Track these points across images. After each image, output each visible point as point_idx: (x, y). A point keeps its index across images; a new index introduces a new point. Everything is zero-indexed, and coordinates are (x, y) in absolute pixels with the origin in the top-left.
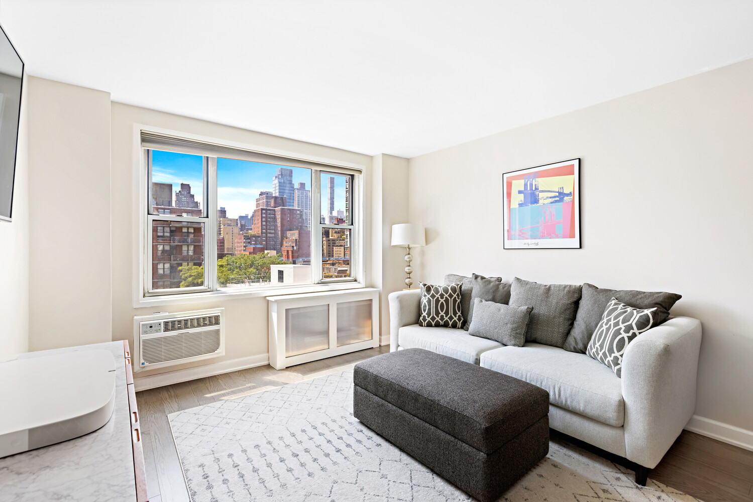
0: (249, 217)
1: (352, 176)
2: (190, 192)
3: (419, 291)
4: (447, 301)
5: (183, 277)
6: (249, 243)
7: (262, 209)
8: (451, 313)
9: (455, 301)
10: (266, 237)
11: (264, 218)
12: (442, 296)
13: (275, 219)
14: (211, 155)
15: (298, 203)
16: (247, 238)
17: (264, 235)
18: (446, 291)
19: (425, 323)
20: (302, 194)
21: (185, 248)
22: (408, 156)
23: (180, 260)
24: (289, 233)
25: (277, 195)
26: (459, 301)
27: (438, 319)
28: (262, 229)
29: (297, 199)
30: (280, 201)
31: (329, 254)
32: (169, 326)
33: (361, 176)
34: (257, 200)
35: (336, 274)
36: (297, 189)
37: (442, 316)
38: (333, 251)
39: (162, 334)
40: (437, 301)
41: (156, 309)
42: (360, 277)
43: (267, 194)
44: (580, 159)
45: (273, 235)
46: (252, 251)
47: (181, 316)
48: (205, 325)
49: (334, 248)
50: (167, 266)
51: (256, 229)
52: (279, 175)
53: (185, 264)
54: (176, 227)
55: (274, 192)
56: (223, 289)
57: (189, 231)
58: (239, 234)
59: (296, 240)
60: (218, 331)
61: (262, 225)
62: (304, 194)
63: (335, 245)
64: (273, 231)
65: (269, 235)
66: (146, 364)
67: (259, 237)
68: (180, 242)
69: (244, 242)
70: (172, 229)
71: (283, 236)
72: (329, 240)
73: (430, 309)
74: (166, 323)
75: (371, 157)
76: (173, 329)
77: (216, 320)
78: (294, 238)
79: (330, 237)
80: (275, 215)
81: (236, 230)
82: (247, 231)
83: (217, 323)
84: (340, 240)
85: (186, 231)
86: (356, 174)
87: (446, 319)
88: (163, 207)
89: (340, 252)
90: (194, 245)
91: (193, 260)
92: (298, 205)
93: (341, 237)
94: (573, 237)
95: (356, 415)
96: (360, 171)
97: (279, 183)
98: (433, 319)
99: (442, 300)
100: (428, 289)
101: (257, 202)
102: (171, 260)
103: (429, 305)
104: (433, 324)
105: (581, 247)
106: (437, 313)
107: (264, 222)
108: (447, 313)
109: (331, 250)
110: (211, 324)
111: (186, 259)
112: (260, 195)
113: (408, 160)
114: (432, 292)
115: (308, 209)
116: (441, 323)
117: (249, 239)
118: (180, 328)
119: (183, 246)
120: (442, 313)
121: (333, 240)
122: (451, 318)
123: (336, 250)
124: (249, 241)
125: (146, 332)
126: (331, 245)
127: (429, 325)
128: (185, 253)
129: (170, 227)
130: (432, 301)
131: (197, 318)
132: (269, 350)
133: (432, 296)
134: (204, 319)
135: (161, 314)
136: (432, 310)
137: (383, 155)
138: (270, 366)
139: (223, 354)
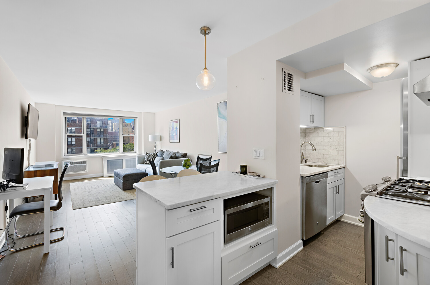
1: (135, 119)
12: (150, 156)
14: (84, 117)
18: (154, 154)
19: (145, 163)
41: (68, 159)
42: (137, 152)
44: (179, 120)
47: (74, 161)
48: (82, 163)
56: (89, 154)
60: (85, 166)
74: (70, 163)
75: (141, 113)
76: (73, 164)
77: (85, 162)
86: (136, 119)
94: (178, 140)
95: (114, 182)
96: (137, 118)
98: (147, 162)
100: (147, 154)
105: (179, 142)
110: (83, 163)
113: (154, 113)
118: (74, 164)
127: (146, 164)
130: (147, 157)
131: (80, 162)
132: (103, 172)
133: (147, 156)
134: (81, 162)
135: (69, 160)
136: (147, 160)
137: (144, 112)
138: (103, 177)
139: (87, 172)
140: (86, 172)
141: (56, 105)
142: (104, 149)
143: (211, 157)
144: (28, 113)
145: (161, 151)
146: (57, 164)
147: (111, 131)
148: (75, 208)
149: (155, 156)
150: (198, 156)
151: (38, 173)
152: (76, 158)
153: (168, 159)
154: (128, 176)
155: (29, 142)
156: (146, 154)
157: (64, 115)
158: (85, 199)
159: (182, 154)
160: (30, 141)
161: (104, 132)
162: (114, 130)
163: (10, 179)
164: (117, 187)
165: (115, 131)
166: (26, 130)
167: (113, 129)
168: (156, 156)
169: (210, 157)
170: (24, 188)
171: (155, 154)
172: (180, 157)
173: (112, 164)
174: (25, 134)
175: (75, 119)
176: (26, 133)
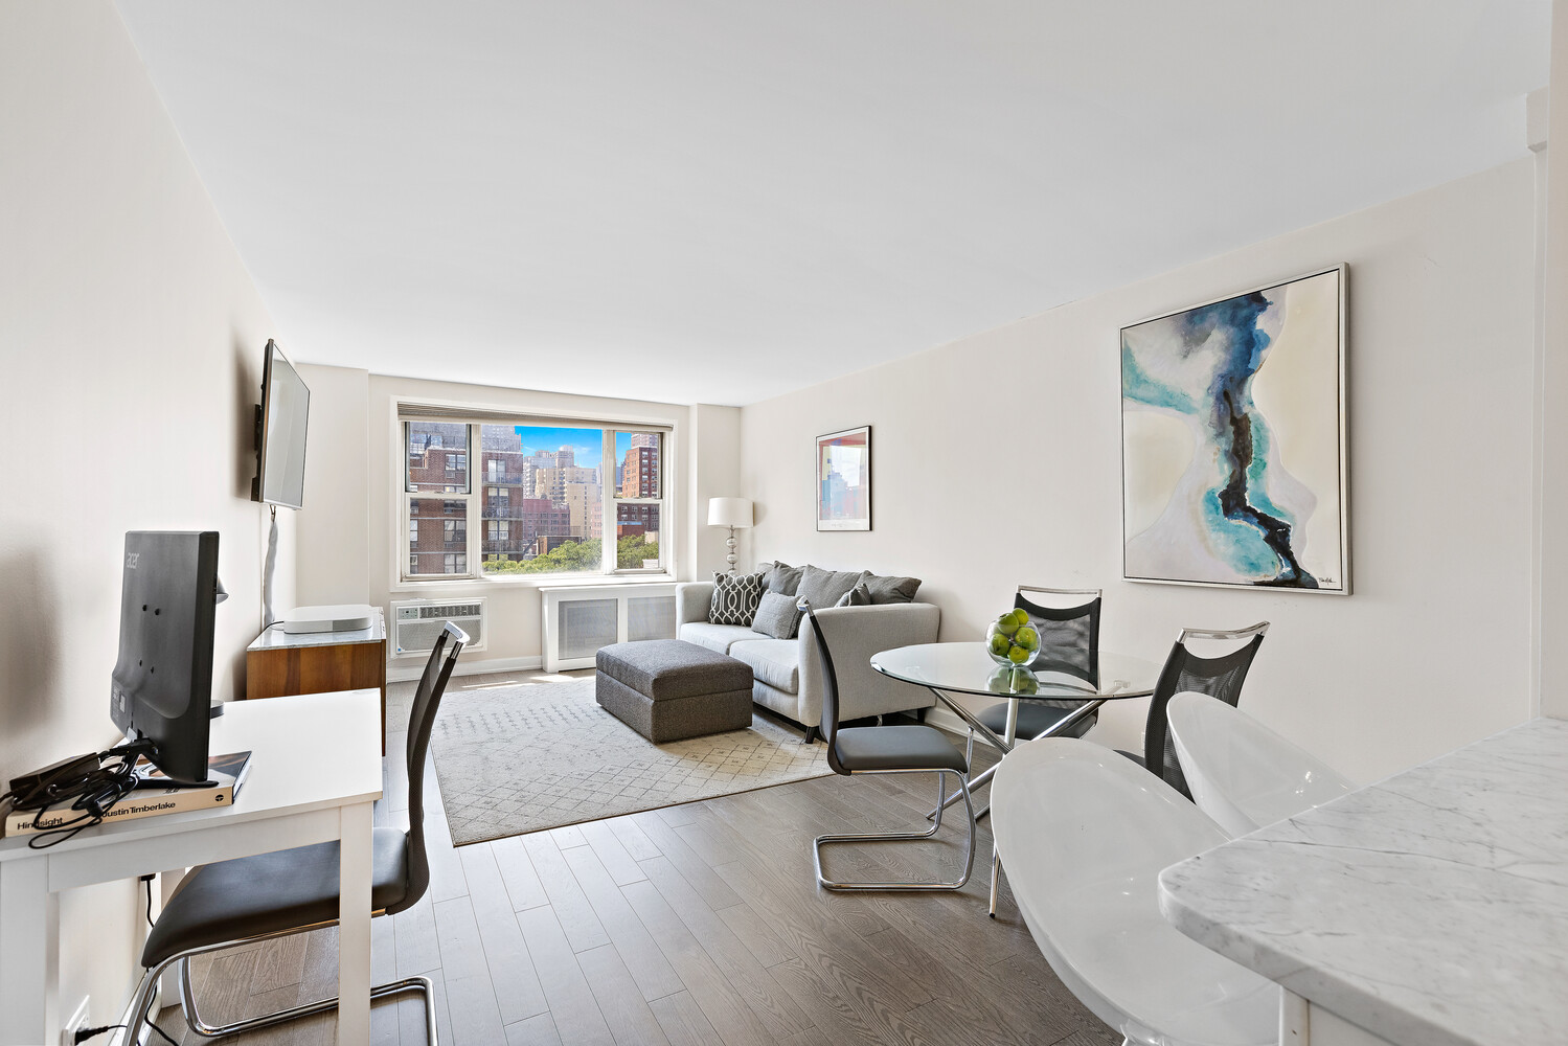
1: (662, 434)
3: (711, 583)
4: (739, 593)
8: (743, 607)
9: (749, 593)
12: (734, 587)
14: (473, 422)
18: (740, 582)
19: (713, 620)
22: (738, 405)
26: (754, 594)
27: (727, 614)
32: (427, 612)
33: (672, 433)
37: (732, 611)
39: (418, 620)
40: (728, 593)
41: (413, 594)
42: (670, 569)
44: (870, 427)
47: (439, 603)
48: (464, 614)
56: (488, 577)
60: (478, 622)
66: (403, 651)
73: (718, 603)
74: (423, 610)
75: (688, 407)
76: (430, 616)
77: (475, 609)
83: (477, 613)
85: (496, 494)
86: (667, 433)
87: (737, 614)
96: (670, 428)
98: (722, 614)
99: (733, 593)
100: (720, 579)
103: (719, 599)
104: (723, 620)
105: (871, 529)
106: (727, 608)
108: (738, 608)
110: (471, 613)
113: (739, 409)
114: (724, 582)
116: (733, 620)
118: (437, 616)
120: (732, 608)
122: (743, 614)
125: (402, 617)
127: (718, 622)
130: (723, 593)
131: (456, 607)
132: (542, 651)
133: (723, 588)
134: (463, 607)
135: (419, 600)
136: (722, 604)
137: (701, 405)
138: (541, 670)
139: (485, 649)
140: (482, 650)
141: (370, 375)
142: (510, 557)
143: (1099, 600)
144: (264, 387)
145: (783, 566)
146: (378, 614)
147: (531, 498)
148: (464, 839)
149: (755, 587)
150: (1019, 595)
151: (305, 666)
152: (444, 590)
153: (838, 607)
154: (675, 678)
155: (270, 521)
156: (715, 578)
157: (399, 414)
158: (498, 784)
159: (898, 584)
160: (274, 514)
161: (510, 498)
162: (538, 495)
163: (140, 734)
164: (616, 721)
165: (544, 496)
166: (255, 462)
167: (537, 491)
168: (759, 589)
169: (1088, 600)
170: (219, 798)
171: (756, 581)
172: (889, 595)
173: (577, 618)
174: (251, 484)
175: (418, 455)
176: (255, 475)
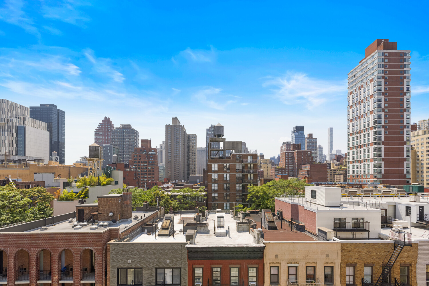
0: (276, 158)
2: (245, 147)
5: (249, 192)
6: (278, 173)
7: (285, 152)
10: (288, 169)
11: (287, 157)
13: (293, 158)
15: (308, 147)
16: (276, 170)
17: (287, 168)
20: (310, 141)
21: (249, 175)
23: (247, 182)
24: (303, 167)
25: (294, 143)
28: (285, 165)
29: (307, 144)
30: (297, 146)
31: (331, 180)
34: (281, 147)
35: (347, 194)
36: (307, 138)
38: (334, 178)
43: (287, 143)
45: (292, 168)
46: (281, 177)
49: (335, 176)
50: (241, 185)
51: (282, 165)
52: (295, 130)
53: (249, 184)
54: (245, 164)
55: (292, 142)
57: (251, 166)
58: (271, 168)
59: (308, 170)
61: (285, 162)
62: (312, 141)
63: (336, 174)
64: (292, 165)
65: (289, 168)
67: (284, 169)
68: (247, 172)
69: (275, 173)
70: (243, 165)
71: (299, 168)
72: (331, 171)
78: (306, 169)
79: (332, 169)
80: (293, 155)
81: (270, 165)
82: (275, 166)
84: (340, 170)
88: (239, 153)
89: (340, 179)
90: (254, 174)
91: (253, 182)
92: (308, 148)
93: (341, 168)
97: (295, 135)
101: (281, 148)
102: (242, 182)
107: (287, 160)
109: (333, 177)
111: (250, 182)
112: (283, 144)
115: (315, 150)
117: (277, 170)
119: (248, 174)
121: (334, 170)
123: (337, 177)
124: (278, 171)
126: (333, 173)
128: (249, 178)
129: (242, 164)
